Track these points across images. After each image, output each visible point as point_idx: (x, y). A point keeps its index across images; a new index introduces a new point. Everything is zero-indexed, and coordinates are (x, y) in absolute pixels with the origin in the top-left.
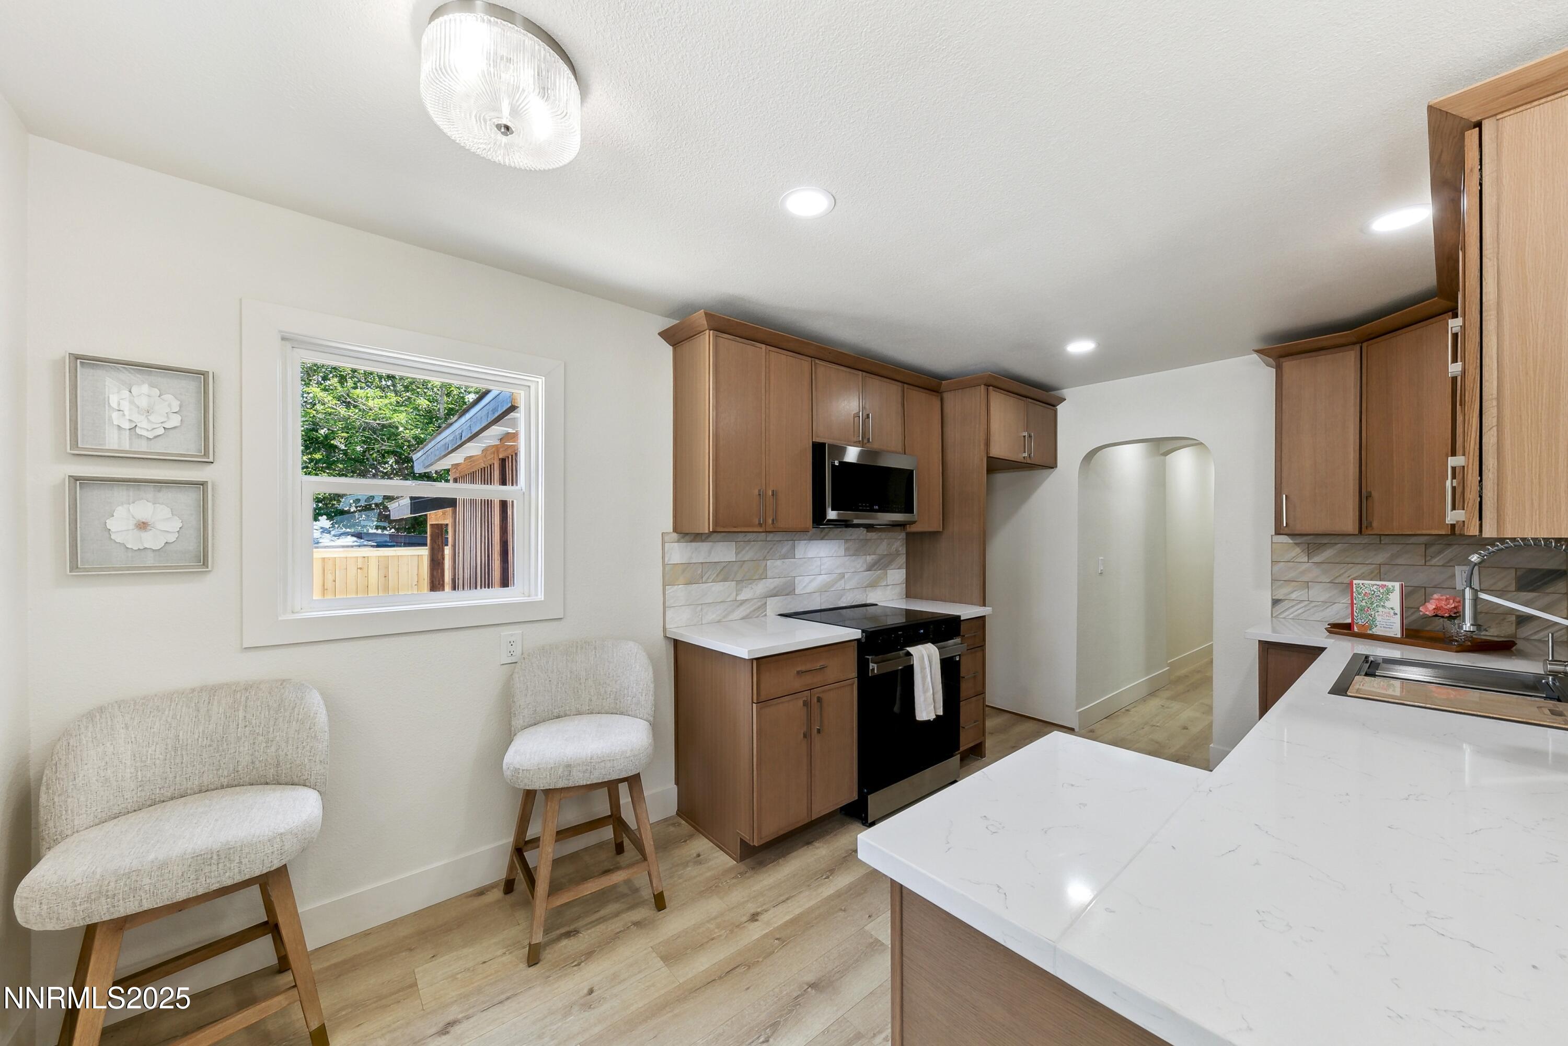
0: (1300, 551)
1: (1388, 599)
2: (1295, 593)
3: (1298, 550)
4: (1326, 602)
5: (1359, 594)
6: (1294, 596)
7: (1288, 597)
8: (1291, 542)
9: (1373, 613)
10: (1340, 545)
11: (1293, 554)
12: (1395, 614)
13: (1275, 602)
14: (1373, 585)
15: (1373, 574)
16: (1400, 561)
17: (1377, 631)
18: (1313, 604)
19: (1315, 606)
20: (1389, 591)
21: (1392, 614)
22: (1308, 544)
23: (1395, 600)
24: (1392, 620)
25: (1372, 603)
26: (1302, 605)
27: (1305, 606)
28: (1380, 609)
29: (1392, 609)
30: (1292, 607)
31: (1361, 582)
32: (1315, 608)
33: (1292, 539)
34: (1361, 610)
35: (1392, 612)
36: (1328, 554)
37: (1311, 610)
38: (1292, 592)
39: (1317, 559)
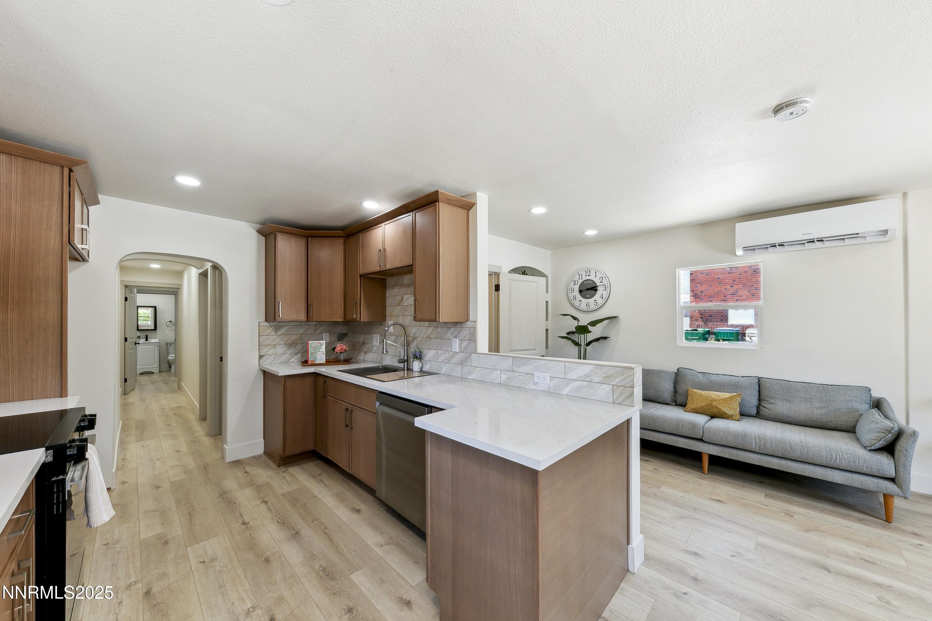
0: (272, 330)
1: (321, 348)
2: (270, 351)
3: (271, 329)
4: (283, 354)
5: (311, 347)
6: (269, 352)
7: (267, 353)
8: (268, 325)
9: (316, 355)
10: (288, 326)
11: (269, 331)
12: (324, 354)
13: (261, 357)
14: (316, 343)
15: (299, 339)
16: (308, 332)
17: (317, 362)
18: (278, 355)
19: (278, 356)
20: (322, 345)
21: (323, 354)
22: (276, 326)
23: (323, 349)
24: (323, 356)
25: (316, 351)
26: (273, 356)
27: (274, 357)
28: (318, 353)
29: (323, 352)
30: (268, 358)
31: (312, 342)
32: (278, 357)
33: (269, 324)
34: (312, 354)
35: (322, 353)
36: (283, 330)
37: (277, 358)
38: (269, 351)
39: (279, 333)
